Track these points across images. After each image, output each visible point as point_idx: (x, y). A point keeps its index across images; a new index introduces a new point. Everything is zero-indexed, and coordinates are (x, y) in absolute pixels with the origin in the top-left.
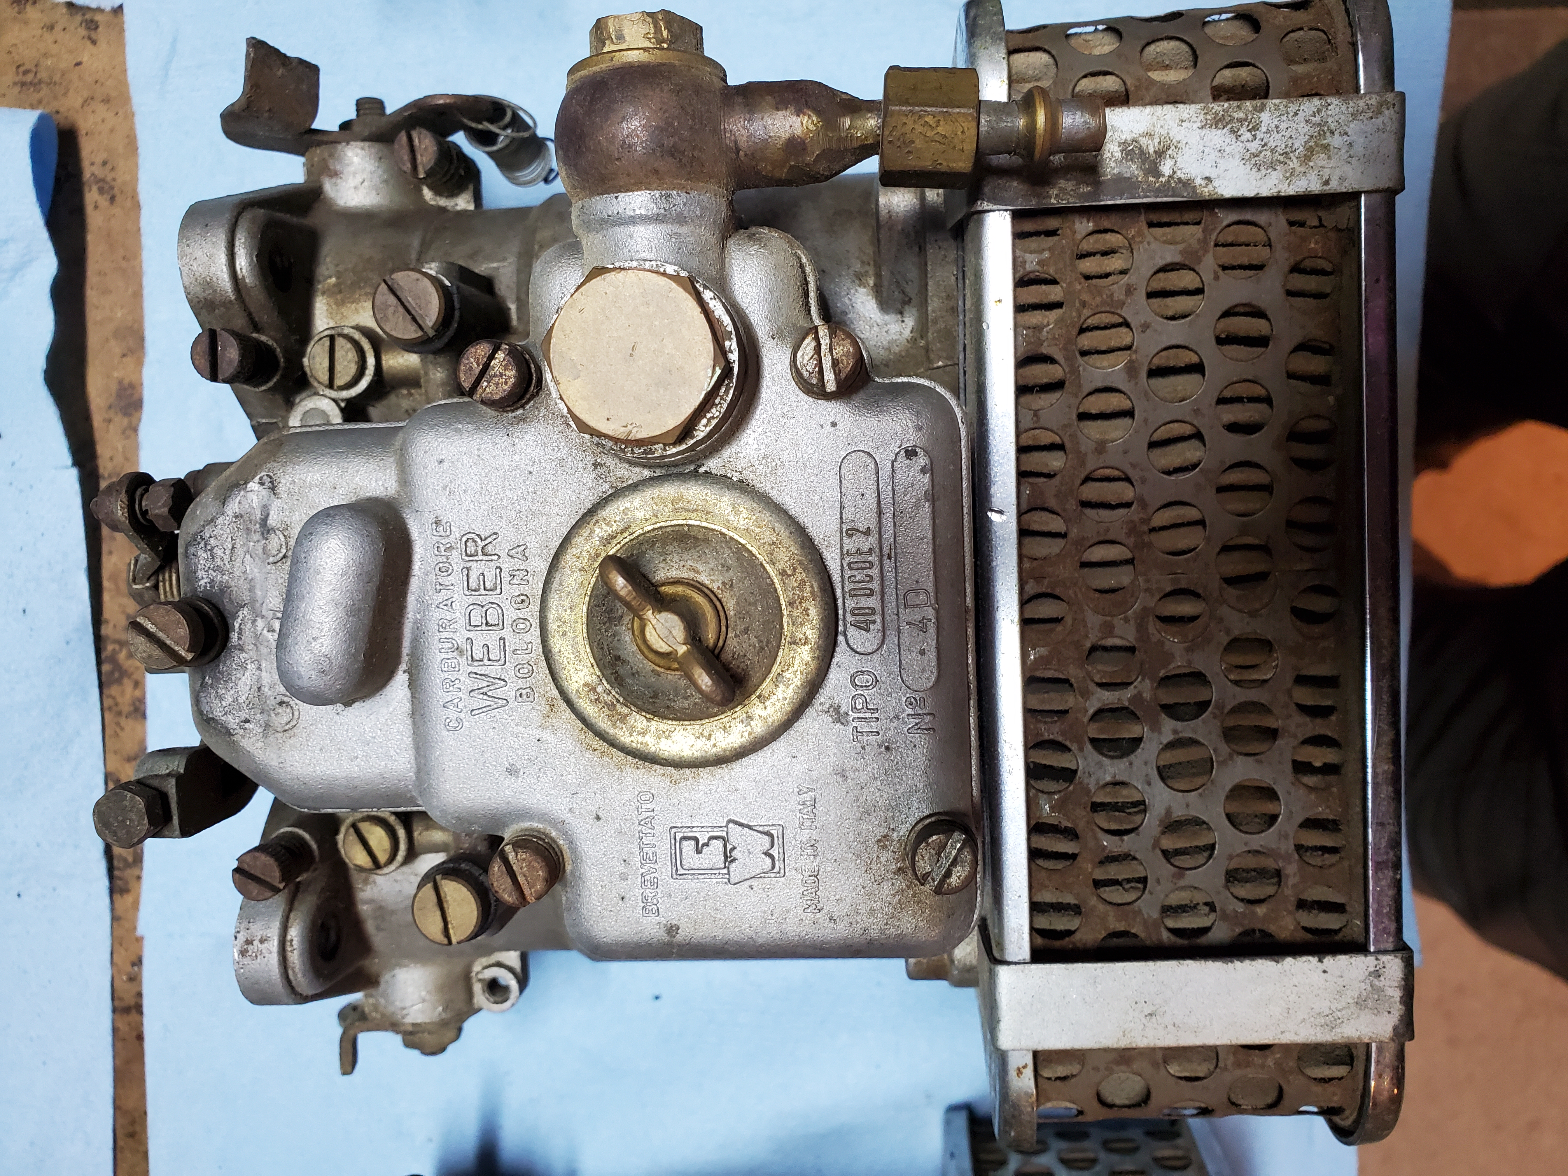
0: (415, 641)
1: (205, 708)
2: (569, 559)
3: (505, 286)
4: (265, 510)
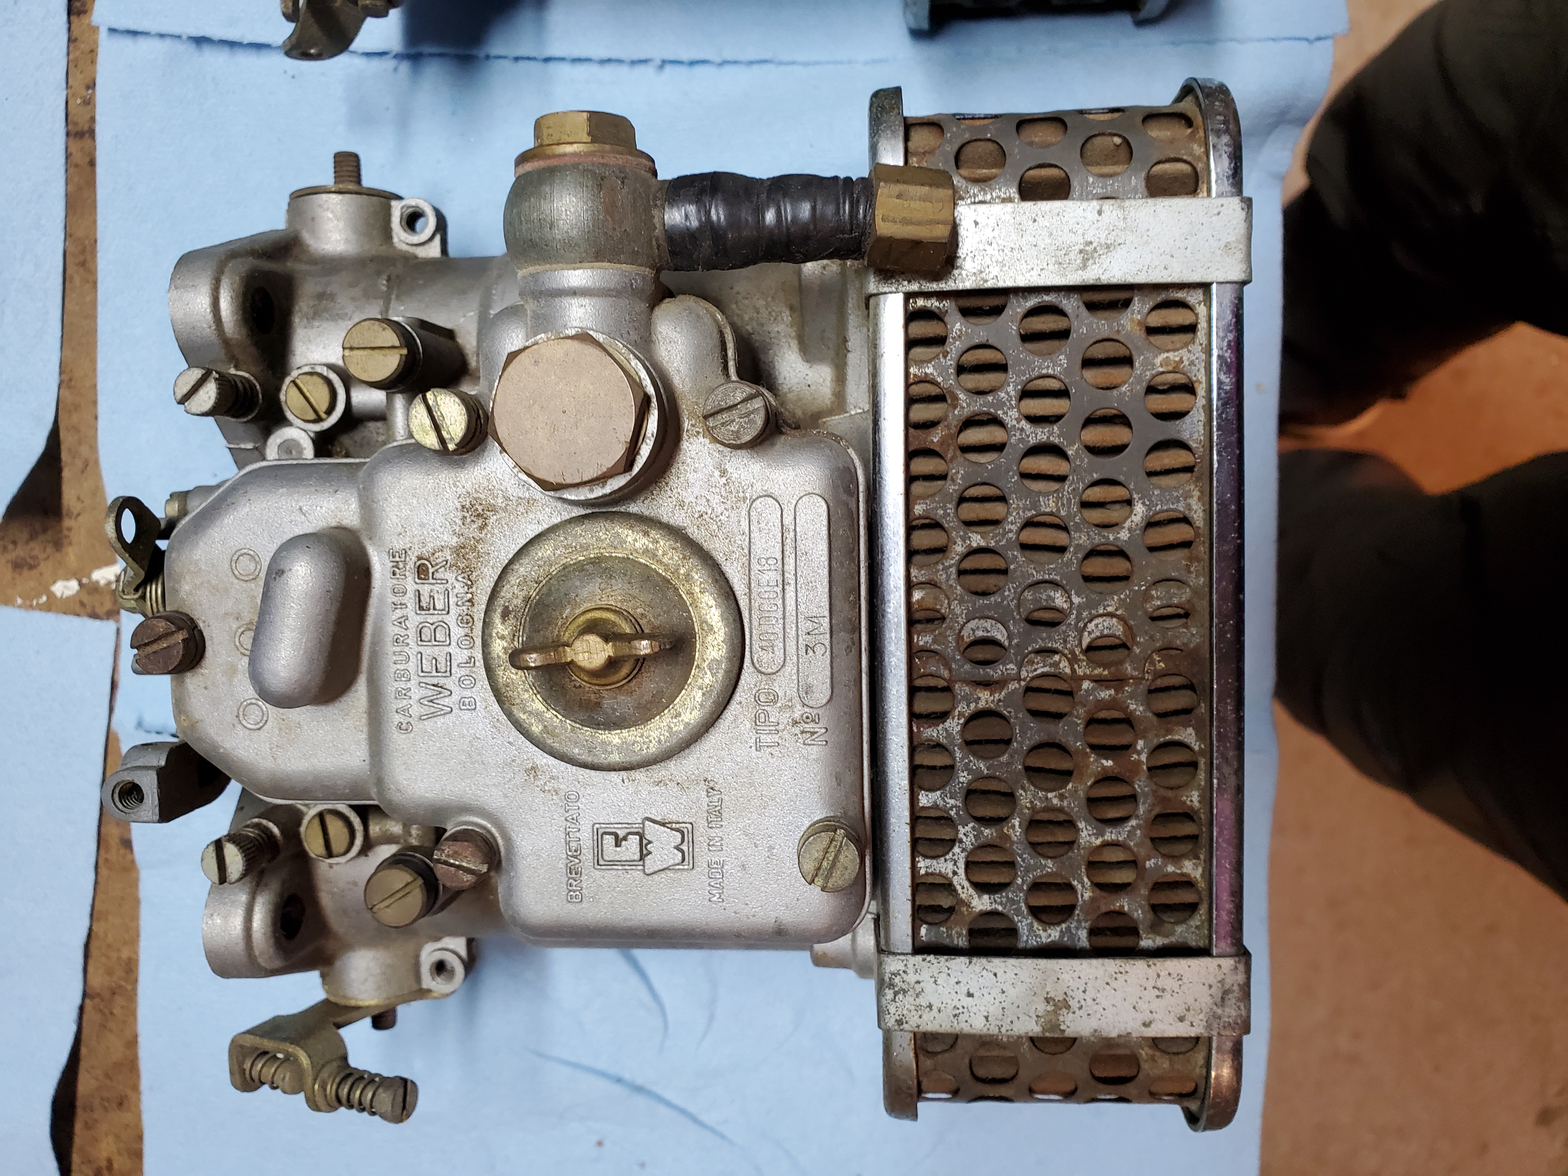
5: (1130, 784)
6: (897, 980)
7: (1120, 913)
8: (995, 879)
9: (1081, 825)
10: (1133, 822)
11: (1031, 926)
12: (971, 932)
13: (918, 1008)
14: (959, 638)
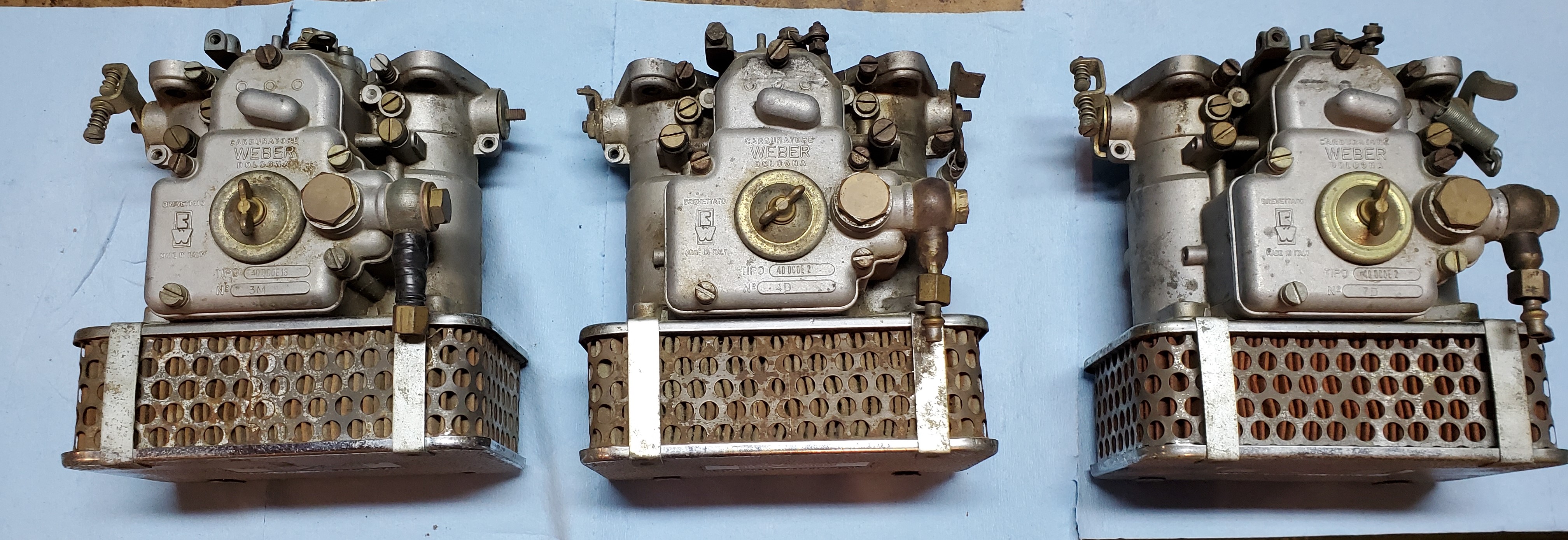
0: (775, 130)
1: (751, 59)
2: (802, 178)
3: (893, 165)
4: (817, 83)
5: (207, 420)
6: (131, 329)
7: (155, 416)
8: (171, 369)
9: (191, 401)
10: (191, 421)
11: (151, 382)
12: (150, 360)
13: (119, 337)
14: (269, 354)
